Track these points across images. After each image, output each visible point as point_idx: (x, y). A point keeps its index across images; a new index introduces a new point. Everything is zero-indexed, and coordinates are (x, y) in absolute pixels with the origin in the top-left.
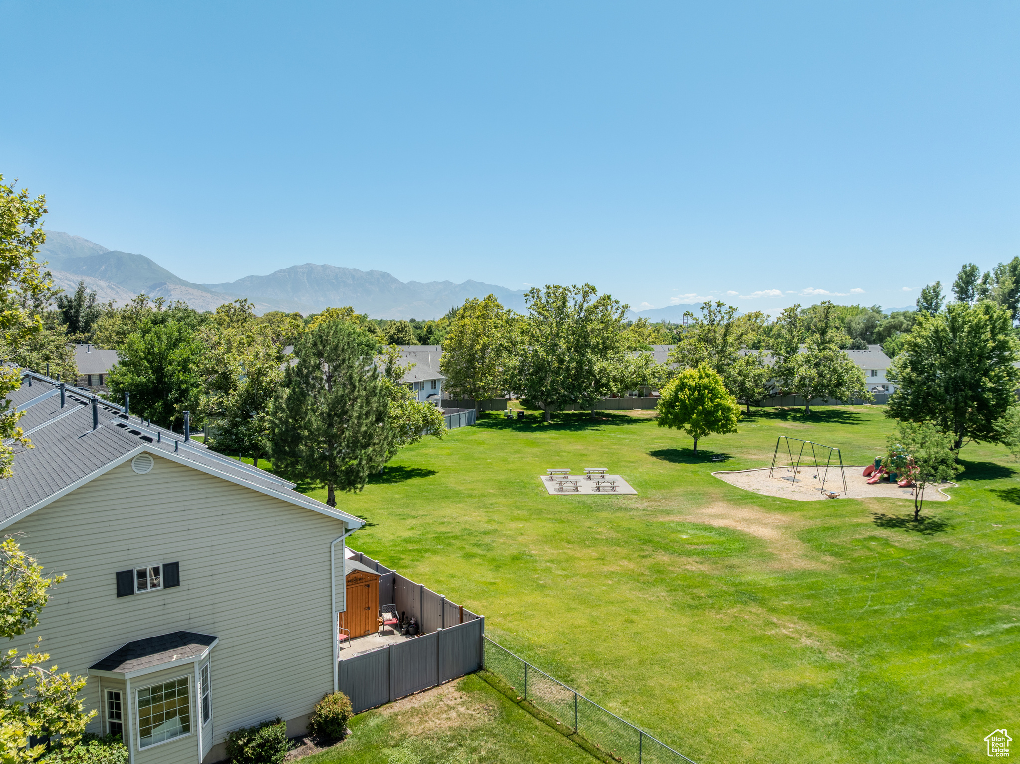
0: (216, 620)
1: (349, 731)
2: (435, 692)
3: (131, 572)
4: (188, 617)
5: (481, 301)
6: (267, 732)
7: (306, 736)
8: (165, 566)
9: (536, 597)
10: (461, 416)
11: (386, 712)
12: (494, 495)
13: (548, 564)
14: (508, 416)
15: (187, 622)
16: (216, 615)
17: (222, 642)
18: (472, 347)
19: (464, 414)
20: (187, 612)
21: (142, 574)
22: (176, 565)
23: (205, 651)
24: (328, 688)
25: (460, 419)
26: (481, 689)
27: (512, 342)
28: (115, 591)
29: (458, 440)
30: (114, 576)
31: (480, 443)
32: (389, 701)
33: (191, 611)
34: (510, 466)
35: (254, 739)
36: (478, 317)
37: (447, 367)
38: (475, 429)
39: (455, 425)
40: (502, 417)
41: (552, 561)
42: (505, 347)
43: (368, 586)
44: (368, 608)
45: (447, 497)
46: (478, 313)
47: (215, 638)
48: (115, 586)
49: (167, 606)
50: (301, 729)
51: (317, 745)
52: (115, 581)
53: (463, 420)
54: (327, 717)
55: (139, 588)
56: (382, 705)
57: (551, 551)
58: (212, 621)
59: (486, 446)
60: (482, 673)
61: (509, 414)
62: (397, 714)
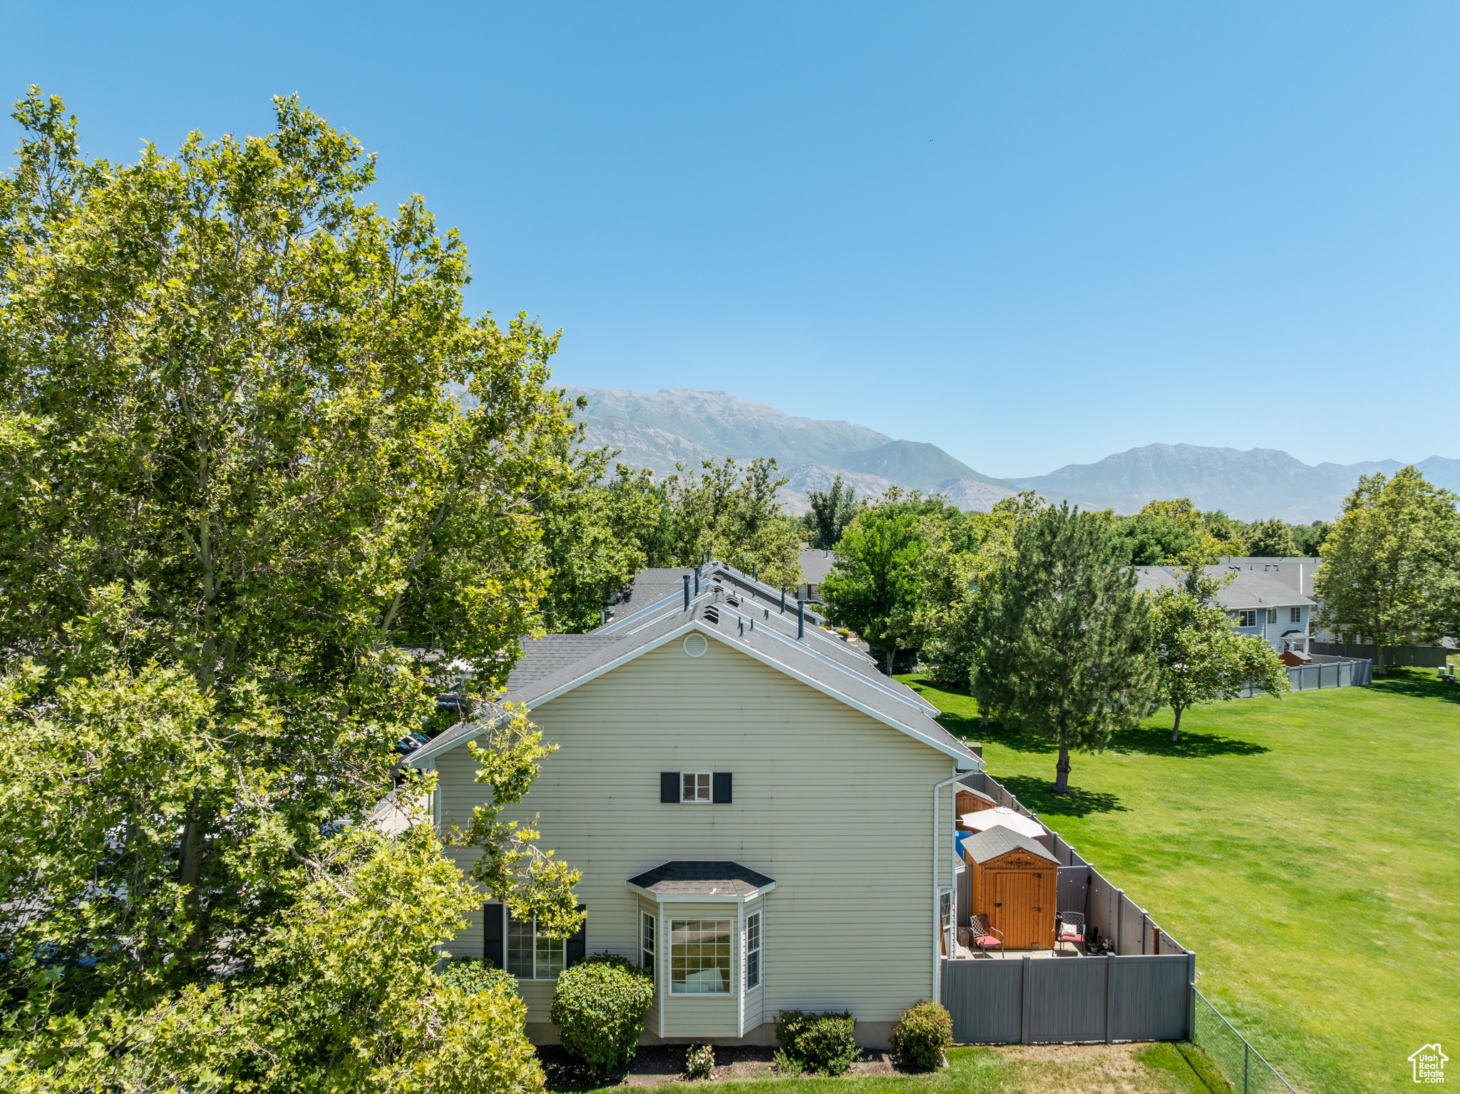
0: (774, 858)
1: (946, 1064)
2: (1098, 1050)
3: (677, 775)
4: (739, 845)
5: (1390, 478)
6: (825, 1025)
7: (887, 1052)
8: (716, 775)
9: (1359, 964)
10: (1342, 669)
11: (1010, 1054)
12: (1358, 797)
13: (1410, 919)
14: (1445, 678)
15: (738, 851)
16: (774, 852)
17: (780, 889)
18: (1369, 554)
19: (1348, 667)
20: (740, 839)
21: (690, 779)
22: (728, 776)
23: (753, 894)
24: (922, 992)
25: (1339, 673)
26: (1174, 1069)
27: (1446, 546)
28: (659, 795)
29: (1327, 707)
30: (659, 776)
31: (1365, 714)
32: (1020, 1042)
33: (744, 839)
34: (1410, 756)
35: (809, 1030)
36: (1383, 505)
37: (1326, 587)
38: (1369, 692)
39: (1329, 683)
40: (1432, 678)
41: (1422, 916)
42: (1432, 555)
43: (1039, 876)
44: (1039, 910)
45: (1269, 789)
46: (1383, 498)
47: (770, 881)
48: (659, 789)
49: (716, 826)
50: (881, 1040)
51: (895, 1067)
52: (659, 782)
53: (1346, 676)
54: (912, 1031)
55: (686, 797)
56: (1008, 1044)
57: (1428, 899)
58: (769, 858)
59: (1376, 721)
60: (1186, 1046)
61: (1447, 674)
62: (1022, 1063)
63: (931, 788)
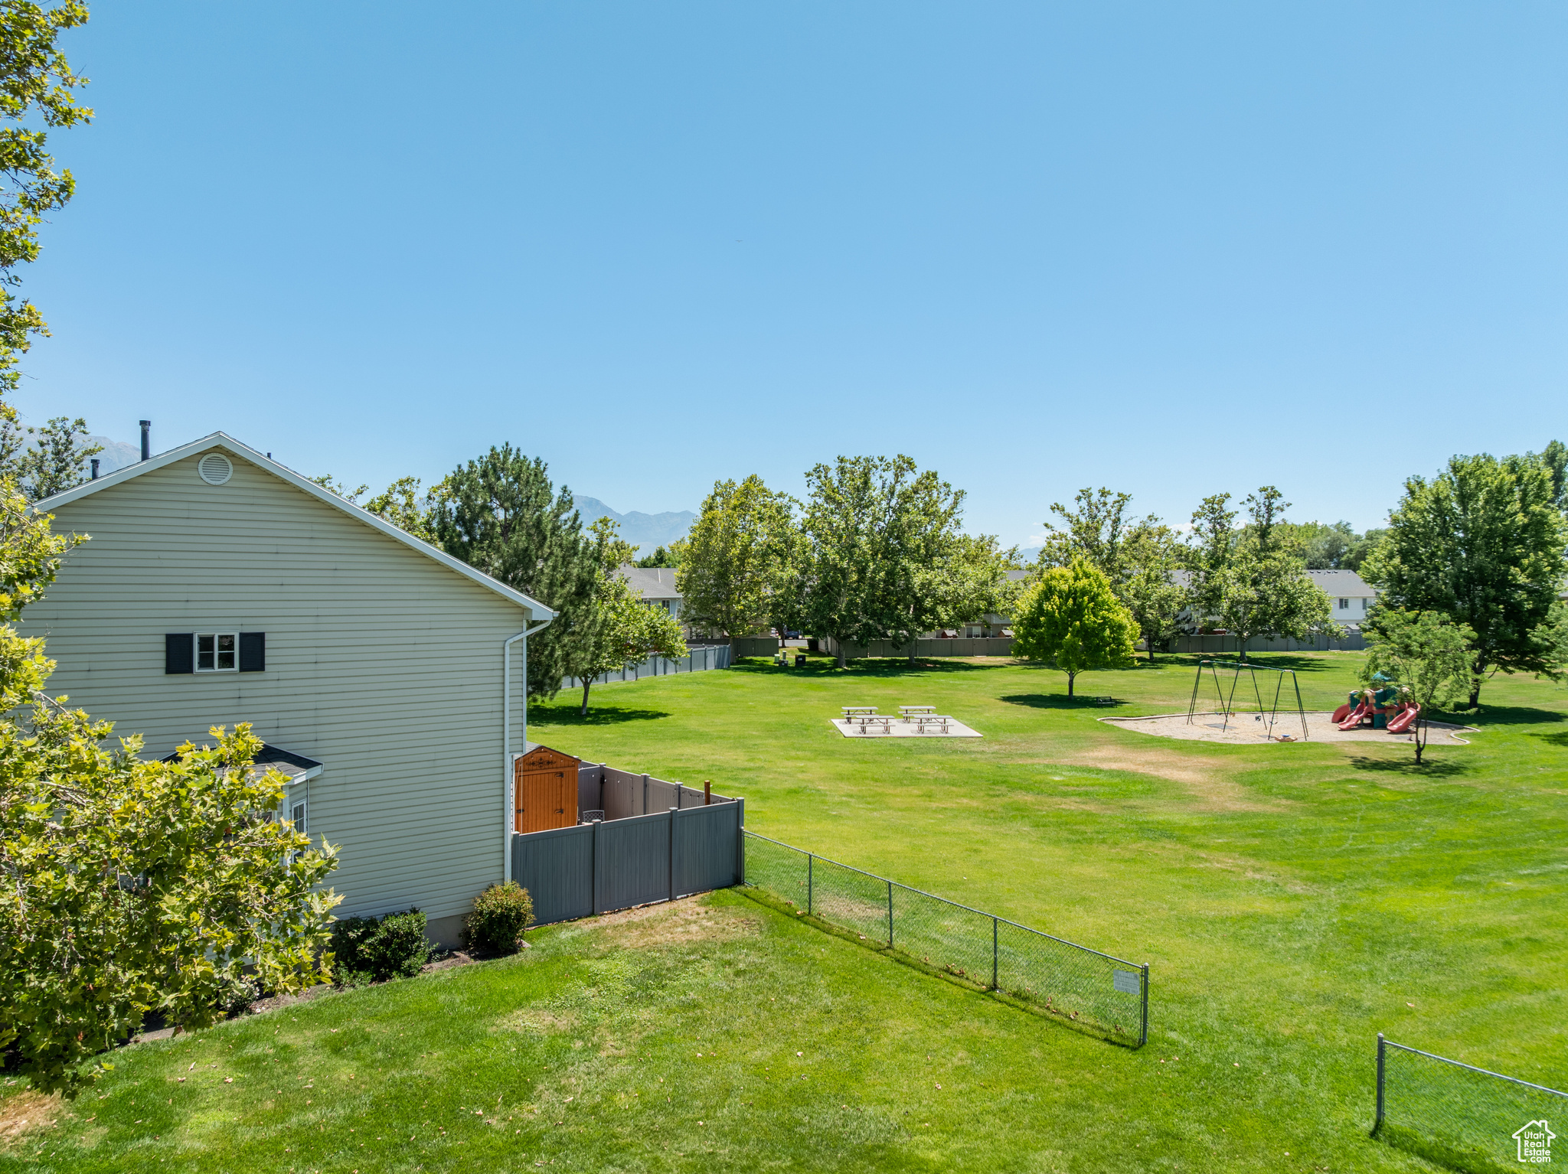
0: (320, 736)
1: (526, 944)
2: (667, 907)
3: (190, 637)
4: (275, 723)
5: (739, 485)
6: (393, 923)
7: (458, 950)
8: (242, 636)
9: (828, 826)
10: (708, 653)
11: (586, 926)
12: (759, 737)
13: (844, 799)
14: (781, 663)
15: (273, 731)
16: (319, 728)
17: (327, 774)
18: (725, 551)
19: (712, 652)
20: (275, 716)
21: (206, 643)
22: (260, 637)
23: (301, 776)
24: (493, 875)
25: (706, 657)
26: (740, 904)
27: (785, 542)
28: (163, 664)
29: (704, 684)
30: (163, 639)
31: (735, 687)
32: (592, 914)
33: (281, 715)
34: (782, 710)
35: (373, 934)
36: (734, 508)
37: (687, 586)
38: (729, 672)
39: (698, 667)
40: (771, 664)
41: (851, 796)
42: (775, 551)
43: (561, 775)
44: (561, 811)
45: (686, 738)
46: (734, 502)
47: (314, 764)
48: (163, 656)
49: (244, 701)
51: (475, 958)
52: (163, 647)
53: (711, 660)
54: (492, 912)
55: (202, 665)
56: (580, 918)
57: (846, 787)
58: (313, 737)
59: (746, 690)
60: (741, 888)
61: (781, 659)
62: (604, 928)
63: (500, 645)
